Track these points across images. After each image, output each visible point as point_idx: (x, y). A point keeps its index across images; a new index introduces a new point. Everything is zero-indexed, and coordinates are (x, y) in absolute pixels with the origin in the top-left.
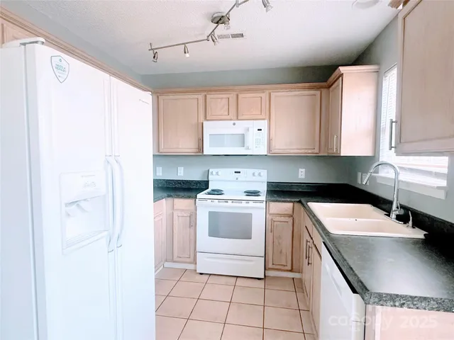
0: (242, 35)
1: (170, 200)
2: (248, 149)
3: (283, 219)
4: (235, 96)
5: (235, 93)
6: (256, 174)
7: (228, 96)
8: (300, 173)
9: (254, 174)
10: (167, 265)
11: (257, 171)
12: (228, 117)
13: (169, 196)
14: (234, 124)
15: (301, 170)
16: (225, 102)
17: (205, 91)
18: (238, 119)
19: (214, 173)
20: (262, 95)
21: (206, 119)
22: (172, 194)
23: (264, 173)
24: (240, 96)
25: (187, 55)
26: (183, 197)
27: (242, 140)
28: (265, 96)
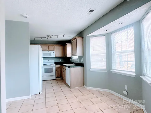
3: (58, 68)
7: (47, 46)
9: (52, 61)
11: (52, 60)
14: (48, 51)
15: (60, 60)
20: (53, 46)
21: (42, 50)
23: (54, 61)
24: (49, 46)
25: (42, 40)
27: (50, 54)
28: (54, 46)
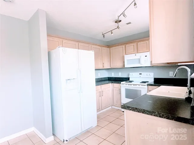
0: (130, 23)
1: (113, 84)
2: (141, 64)
4: (136, 44)
5: (136, 43)
6: (148, 74)
7: (133, 44)
8: (170, 74)
10: (113, 107)
12: (134, 52)
13: (112, 83)
14: (136, 55)
15: (170, 72)
16: (132, 47)
17: (125, 44)
18: (138, 53)
19: (131, 75)
21: (126, 54)
22: (113, 82)
24: (138, 44)
26: (116, 83)
27: (139, 61)
